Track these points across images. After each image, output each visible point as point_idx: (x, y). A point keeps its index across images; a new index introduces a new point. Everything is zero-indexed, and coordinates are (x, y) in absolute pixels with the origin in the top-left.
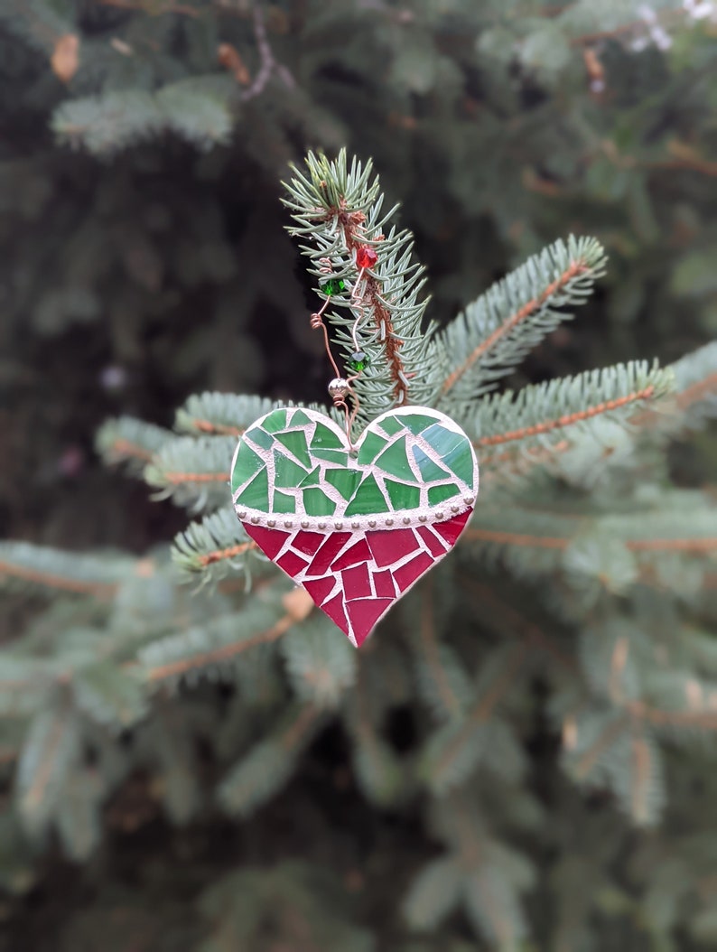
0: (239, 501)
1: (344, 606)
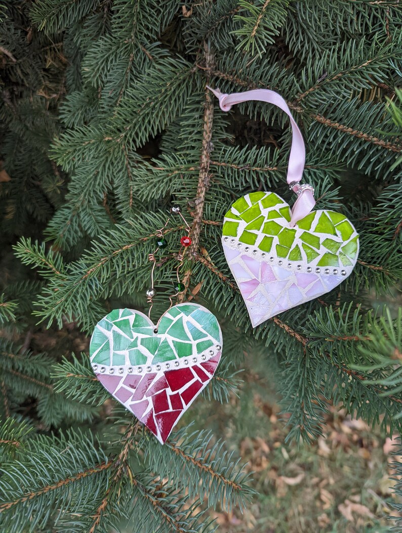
0: (94, 361)
1: (154, 417)
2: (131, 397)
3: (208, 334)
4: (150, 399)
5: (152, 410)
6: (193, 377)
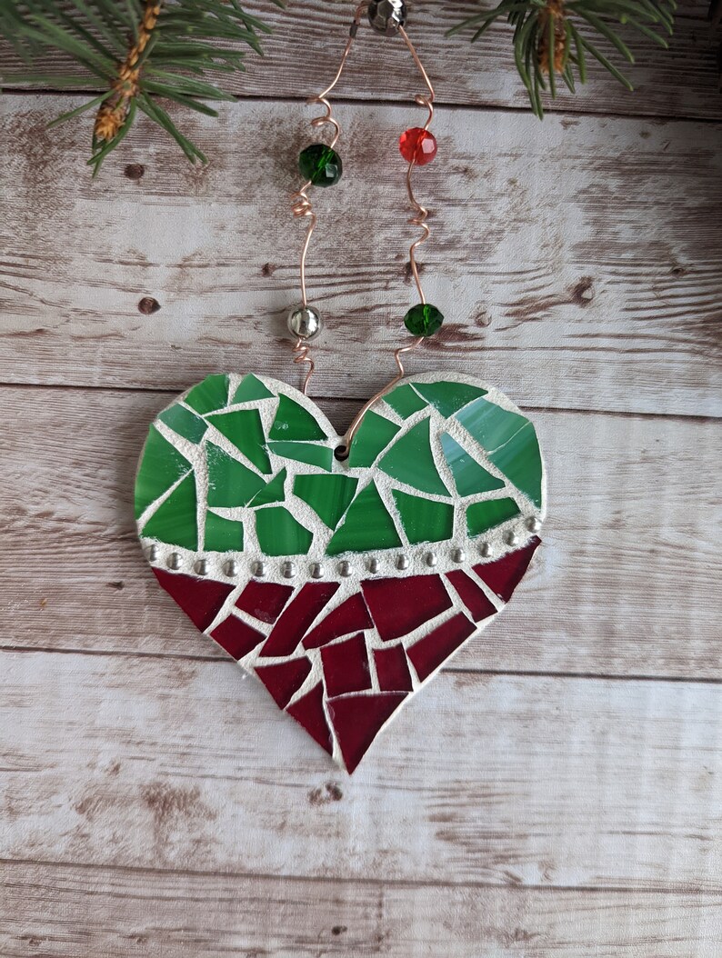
0: (147, 533)
1: (325, 706)
2: (259, 647)
3: (506, 480)
4: (314, 656)
5: (320, 686)
6: (449, 604)
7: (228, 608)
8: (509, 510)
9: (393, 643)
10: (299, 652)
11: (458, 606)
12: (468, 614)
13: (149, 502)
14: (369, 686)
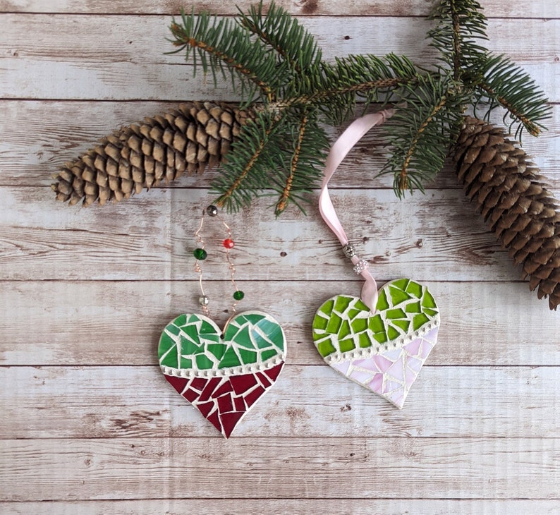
0: (162, 364)
1: (219, 416)
2: (198, 398)
3: (273, 344)
4: (215, 400)
5: (217, 410)
6: (257, 383)
7: (188, 386)
8: (274, 353)
9: (239, 396)
10: (210, 399)
11: (259, 383)
12: (263, 386)
13: (163, 354)
14: (232, 410)
